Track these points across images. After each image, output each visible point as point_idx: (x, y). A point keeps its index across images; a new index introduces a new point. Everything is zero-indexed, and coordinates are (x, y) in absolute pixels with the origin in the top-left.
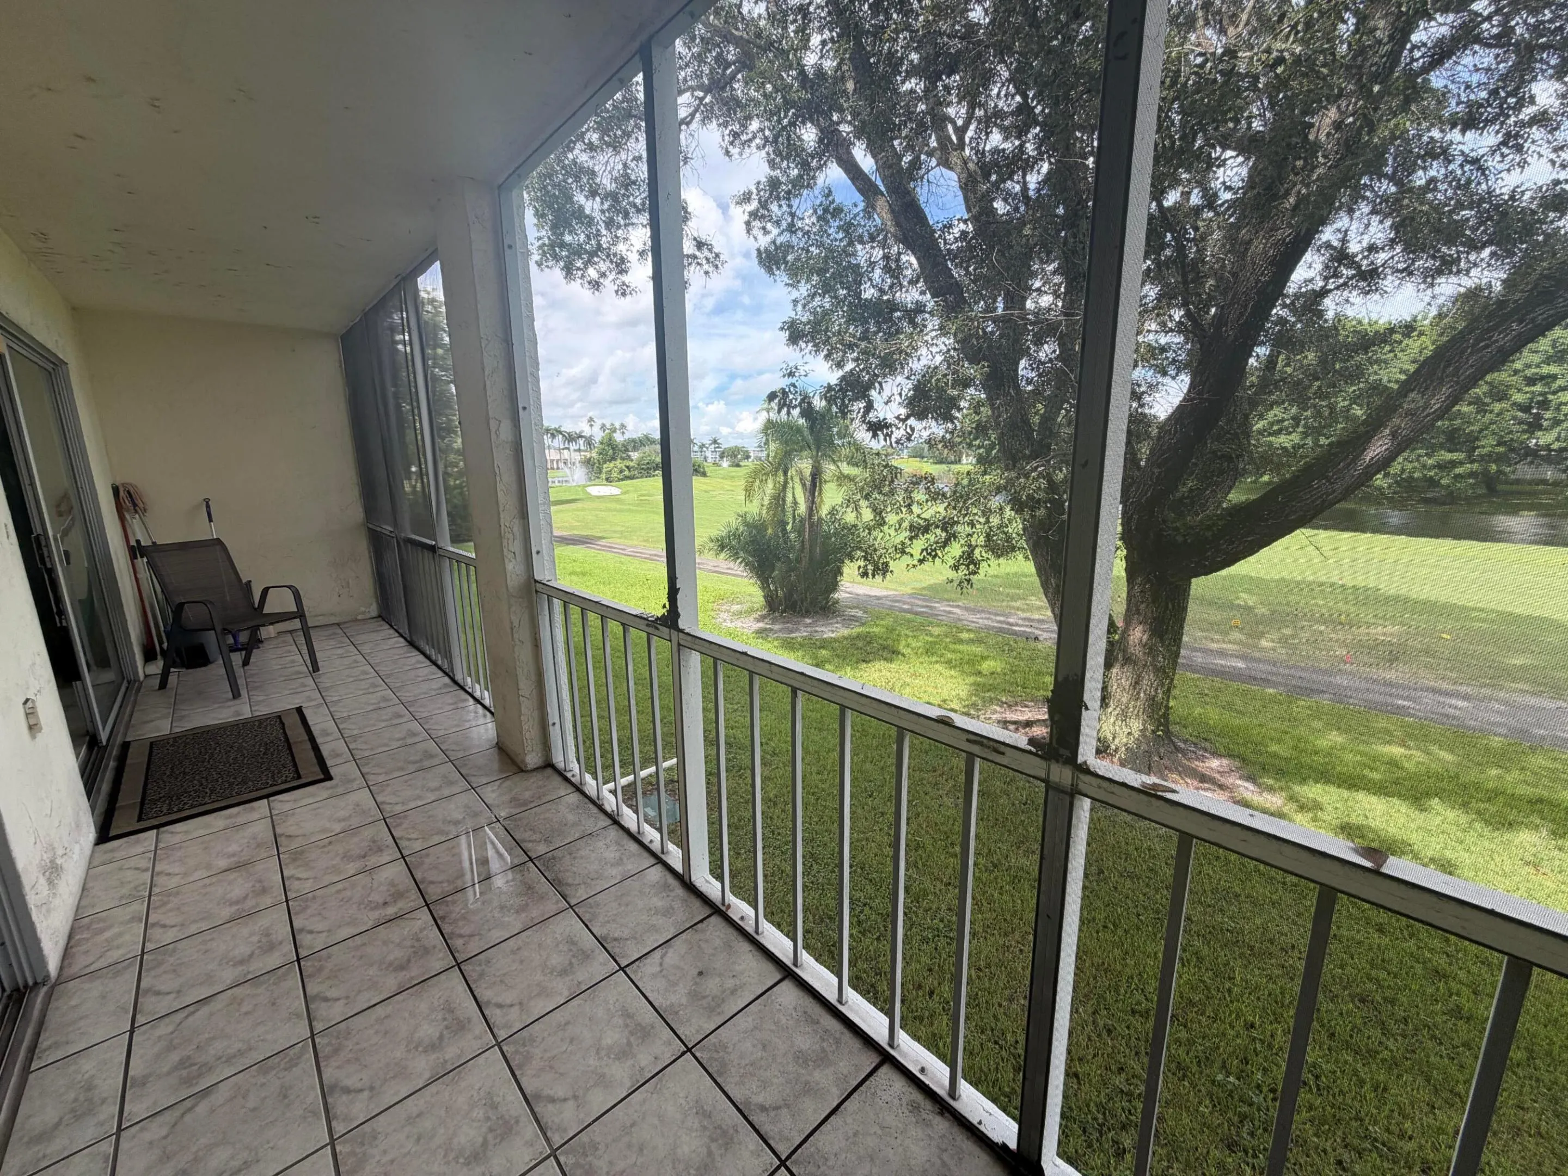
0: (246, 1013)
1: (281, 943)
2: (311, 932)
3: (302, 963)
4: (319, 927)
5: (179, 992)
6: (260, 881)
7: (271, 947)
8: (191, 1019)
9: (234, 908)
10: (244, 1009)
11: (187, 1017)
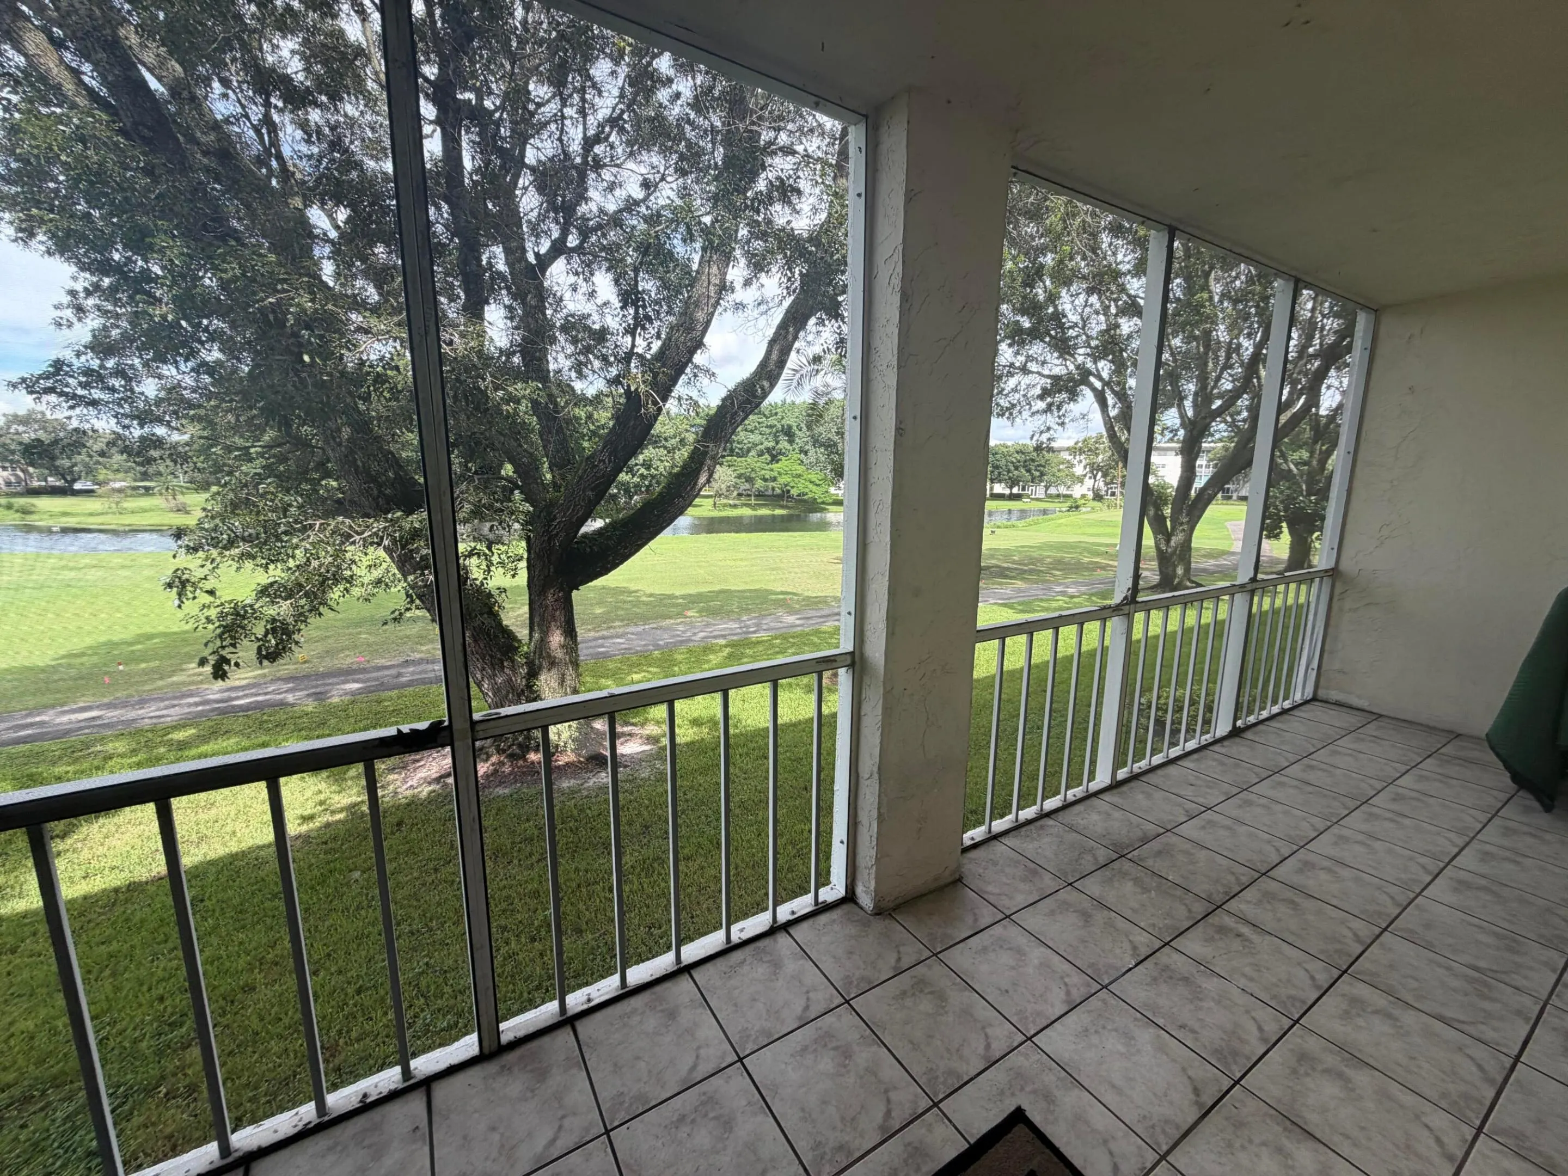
0: (1417, 980)
1: (1343, 995)
2: (1312, 978)
3: (1345, 967)
4: (1301, 974)
5: (1460, 1049)
6: (1294, 1071)
7: (1355, 1001)
8: (1462, 1018)
9: (1349, 1072)
10: (1415, 984)
11: (1463, 1022)
